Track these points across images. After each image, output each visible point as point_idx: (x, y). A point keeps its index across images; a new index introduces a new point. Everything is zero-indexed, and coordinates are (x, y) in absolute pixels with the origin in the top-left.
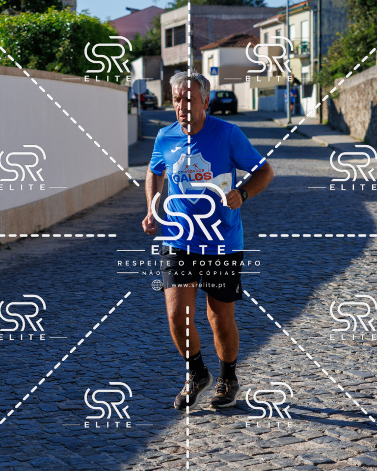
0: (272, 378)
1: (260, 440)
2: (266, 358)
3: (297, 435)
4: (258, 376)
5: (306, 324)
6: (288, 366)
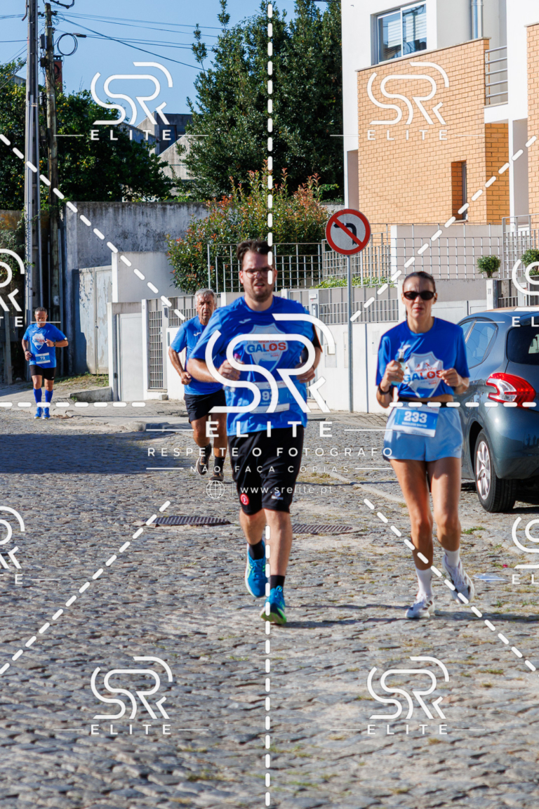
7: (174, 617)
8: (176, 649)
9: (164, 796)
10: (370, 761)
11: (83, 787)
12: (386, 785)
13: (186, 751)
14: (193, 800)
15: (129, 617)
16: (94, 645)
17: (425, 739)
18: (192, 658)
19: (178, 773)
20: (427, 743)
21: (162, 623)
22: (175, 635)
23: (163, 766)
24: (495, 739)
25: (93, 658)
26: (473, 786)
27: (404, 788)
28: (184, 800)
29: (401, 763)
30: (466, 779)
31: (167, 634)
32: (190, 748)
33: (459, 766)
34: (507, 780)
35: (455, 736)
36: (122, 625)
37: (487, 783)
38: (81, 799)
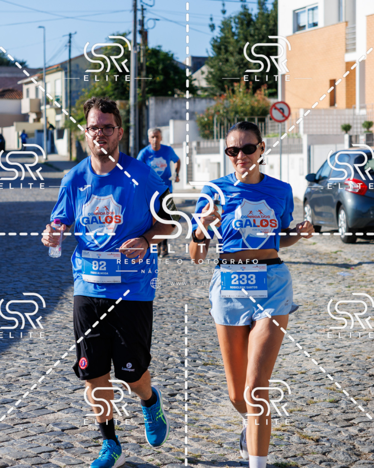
0: (30, 362)
1: (20, 412)
2: (25, 347)
3: (49, 408)
4: (19, 361)
5: (57, 319)
6: (42, 353)
7: (197, 289)
8: (198, 304)
9: (192, 372)
10: (288, 358)
11: (154, 367)
12: (295, 369)
13: (202, 351)
14: (205, 374)
15: (176, 289)
16: (160, 302)
17: (314, 348)
18: (205, 308)
19: (198, 362)
20: (314, 350)
21: (192, 292)
22: (198, 298)
23: (192, 358)
24: (347, 350)
25: (160, 308)
26: (336, 371)
27: (303, 371)
28: (201, 374)
29: (302, 359)
30: (333, 367)
31: (194, 297)
32: (204, 350)
33: (329, 361)
34: (352, 369)
35: (328, 347)
36: (173, 292)
37: (343, 370)
38: (154, 372)
